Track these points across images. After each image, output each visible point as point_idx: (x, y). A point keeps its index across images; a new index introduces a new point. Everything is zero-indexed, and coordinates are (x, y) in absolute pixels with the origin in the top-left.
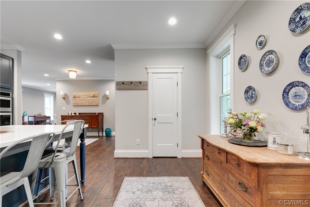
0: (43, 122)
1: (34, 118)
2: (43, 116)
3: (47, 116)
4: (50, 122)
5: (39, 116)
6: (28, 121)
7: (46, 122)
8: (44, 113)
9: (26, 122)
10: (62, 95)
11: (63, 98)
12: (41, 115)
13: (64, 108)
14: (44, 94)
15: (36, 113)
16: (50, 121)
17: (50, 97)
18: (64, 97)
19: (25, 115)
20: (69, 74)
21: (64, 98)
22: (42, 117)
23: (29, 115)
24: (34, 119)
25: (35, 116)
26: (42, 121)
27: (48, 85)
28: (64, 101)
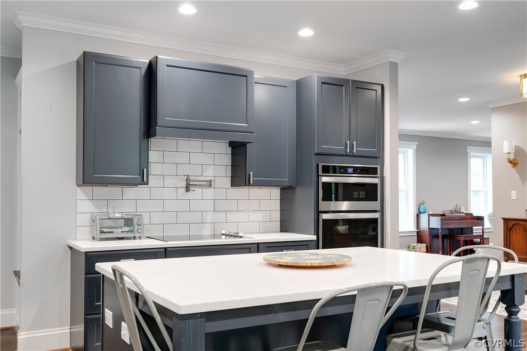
0: (464, 232)
1: (442, 220)
2: (463, 214)
3: (475, 214)
4: (483, 232)
5: (455, 214)
6: (429, 228)
7: (472, 233)
8: (467, 206)
9: (424, 231)
10: (509, 153)
11: (510, 162)
12: (460, 212)
13: (514, 195)
14: (466, 148)
15: (446, 207)
16: (483, 230)
17: (483, 158)
18: (512, 157)
19: (422, 210)
20: (521, 84)
21: (513, 163)
22: (461, 218)
23: (431, 213)
24: (442, 224)
25: (444, 215)
26: (462, 229)
27: (475, 122)
28: (514, 170)
